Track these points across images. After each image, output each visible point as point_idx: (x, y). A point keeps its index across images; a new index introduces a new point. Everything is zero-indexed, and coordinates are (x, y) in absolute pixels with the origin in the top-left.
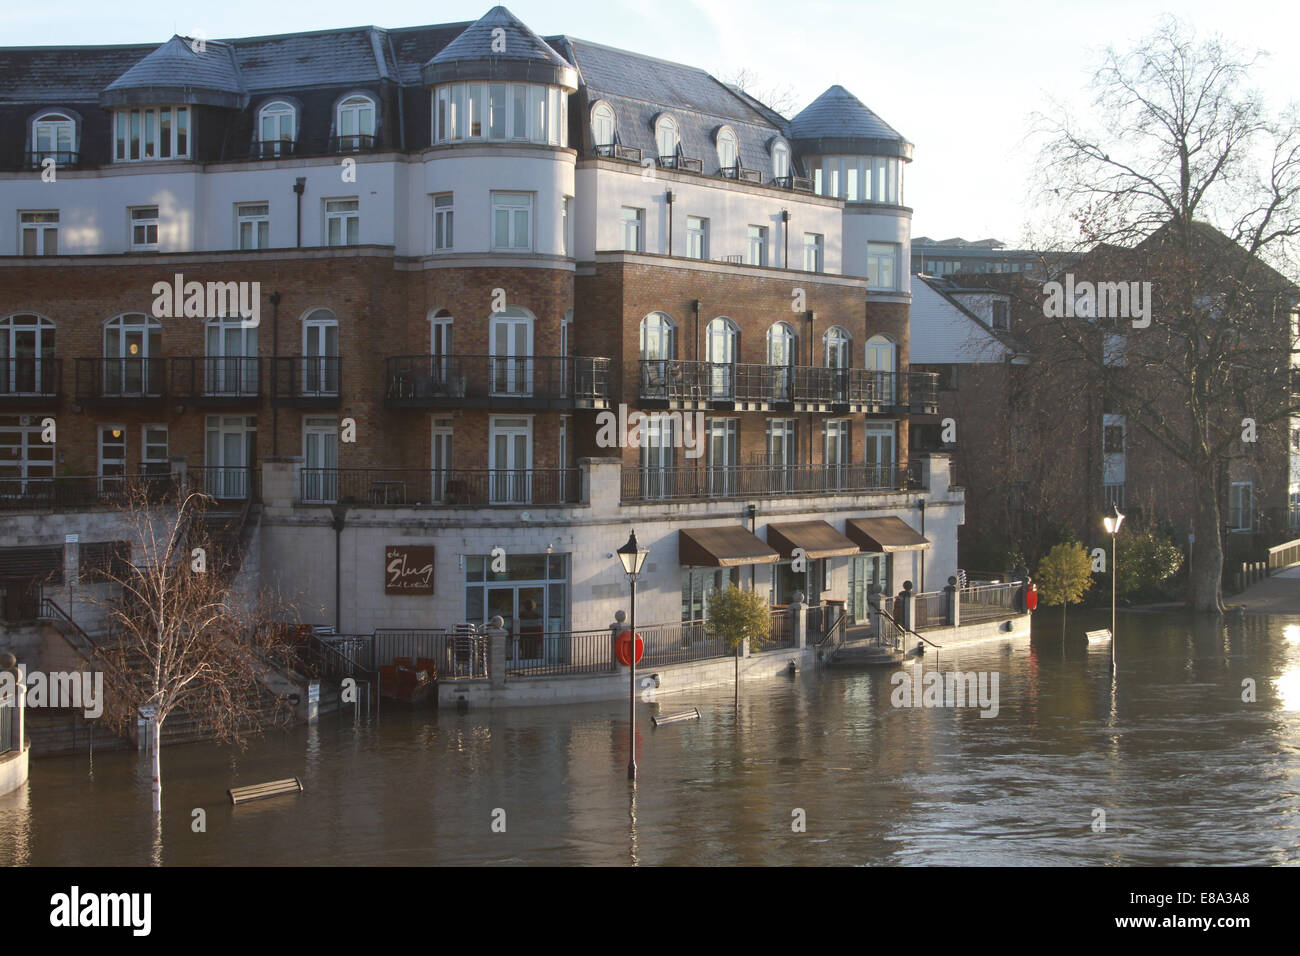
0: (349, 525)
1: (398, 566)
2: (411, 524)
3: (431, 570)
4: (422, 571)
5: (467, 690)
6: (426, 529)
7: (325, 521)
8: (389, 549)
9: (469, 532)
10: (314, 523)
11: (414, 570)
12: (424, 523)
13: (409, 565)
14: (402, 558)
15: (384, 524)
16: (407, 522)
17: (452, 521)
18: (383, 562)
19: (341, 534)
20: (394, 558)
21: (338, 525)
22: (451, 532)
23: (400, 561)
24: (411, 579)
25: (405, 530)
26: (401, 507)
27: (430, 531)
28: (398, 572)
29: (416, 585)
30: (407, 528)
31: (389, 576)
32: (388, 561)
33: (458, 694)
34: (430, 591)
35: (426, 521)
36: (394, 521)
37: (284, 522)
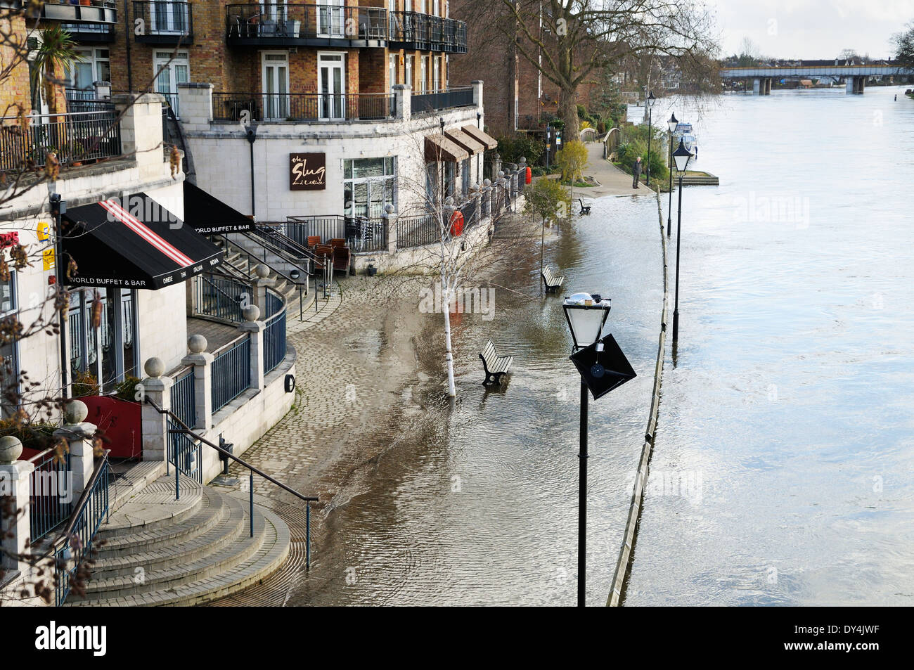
0: (260, 137)
1: (300, 169)
2: (308, 136)
3: (324, 170)
4: (317, 172)
5: (373, 260)
6: (318, 139)
7: (239, 134)
8: (292, 156)
9: (346, 141)
10: (230, 136)
11: (312, 171)
12: (317, 135)
13: (308, 167)
14: (303, 162)
15: (288, 137)
16: (305, 135)
17: (336, 134)
18: (287, 166)
19: (254, 144)
20: (297, 162)
21: (251, 137)
22: (335, 141)
23: (301, 165)
24: (310, 178)
25: (303, 141)
26: (299, 124)
27: (321, 141)
28: (300, 173)
29: (313, 183)
30: (305, 139)
31: (292, 176)
32: (292, 165)
33: (367, 263)
34: (322, 187)
35: (318, 134)
36: (295, 134)
37: (202, 136)
